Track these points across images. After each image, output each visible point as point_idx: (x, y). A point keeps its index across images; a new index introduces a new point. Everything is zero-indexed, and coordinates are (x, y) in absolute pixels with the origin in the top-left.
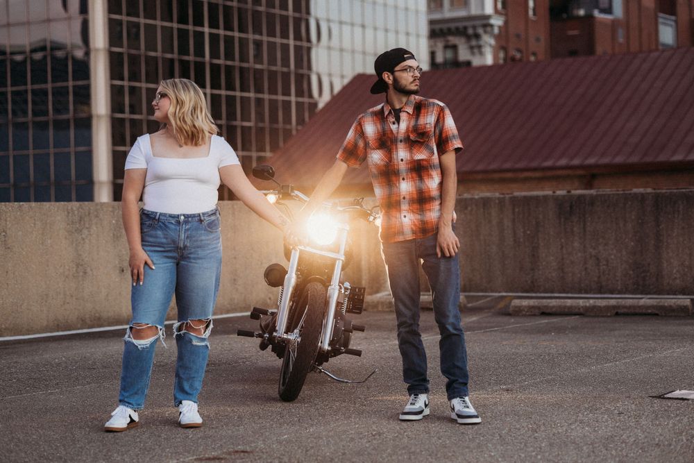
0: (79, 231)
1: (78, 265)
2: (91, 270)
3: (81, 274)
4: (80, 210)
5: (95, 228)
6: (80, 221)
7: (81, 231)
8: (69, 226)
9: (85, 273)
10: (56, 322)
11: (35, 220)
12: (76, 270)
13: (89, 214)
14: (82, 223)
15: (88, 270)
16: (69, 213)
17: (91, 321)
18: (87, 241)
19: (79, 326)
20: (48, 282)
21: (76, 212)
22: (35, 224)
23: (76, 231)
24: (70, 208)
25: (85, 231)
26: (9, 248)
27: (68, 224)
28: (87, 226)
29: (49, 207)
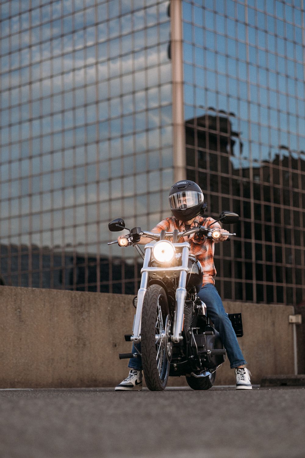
0: (81, 313)
1: (79, 339)
2: (90, 343)
3: (81, 345)
4: (82, 297)
5: (94, 312)
6: (82, 305)
7: (82, 313)
8: (72, 309)
9: (84, 345)
10: (60, 381)
11: (45, 302)
12: (78, 342)
13: (89, 301)
14: (83, 307)
15: (87, 343)
16: (72, 299)
17: (88, 382)
18: (86, 321)
19: (78, 385)
20: (54, 350)
21: (78, 299)
22: (44, 305)
23: (78, 312)
24: (73, 295)
25: (86, 314)
26: (23, 321)
27: (72, 307)
28: (87, 309)
29: (57, 293)
